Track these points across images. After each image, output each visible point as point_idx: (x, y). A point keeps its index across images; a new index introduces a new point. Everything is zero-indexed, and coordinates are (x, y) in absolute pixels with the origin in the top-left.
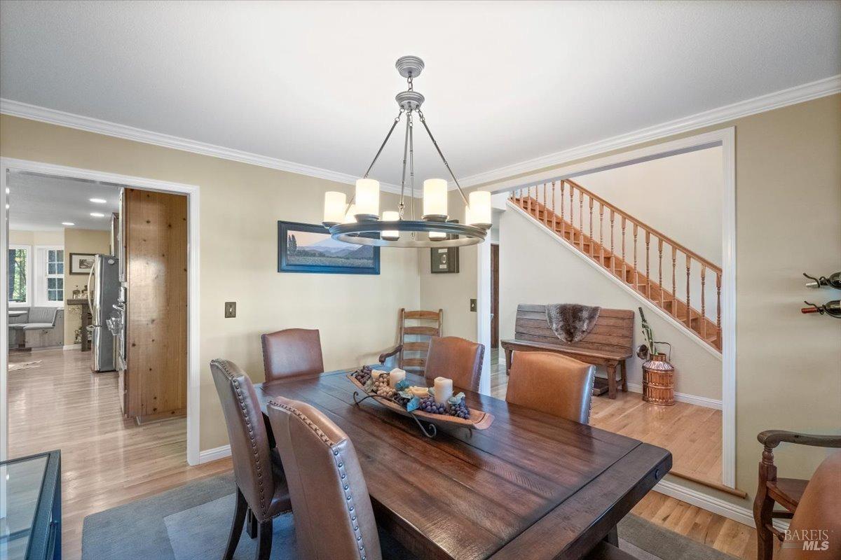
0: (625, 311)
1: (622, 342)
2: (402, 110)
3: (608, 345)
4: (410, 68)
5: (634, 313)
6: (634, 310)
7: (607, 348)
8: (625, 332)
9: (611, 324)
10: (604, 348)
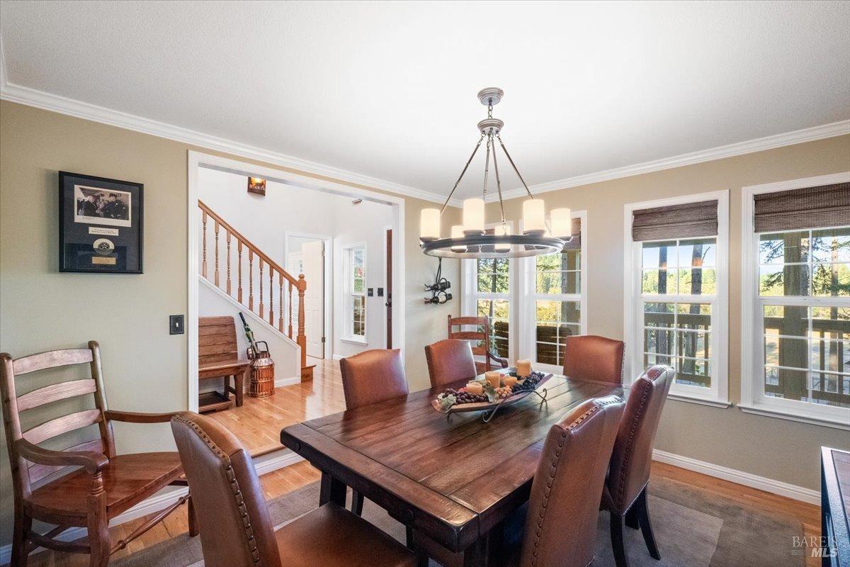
0: (225, 318)
1: (227, 348)
2: (484, 135)
3: (212, 355)
4: (490, 97)
5: (233, 319)
6: (233, 316)
7: (212, 359)
8: (229, 339)
9: (214, 333)
10: (209, 360)
